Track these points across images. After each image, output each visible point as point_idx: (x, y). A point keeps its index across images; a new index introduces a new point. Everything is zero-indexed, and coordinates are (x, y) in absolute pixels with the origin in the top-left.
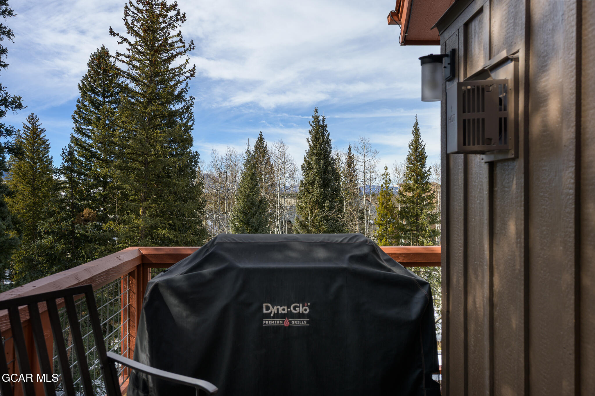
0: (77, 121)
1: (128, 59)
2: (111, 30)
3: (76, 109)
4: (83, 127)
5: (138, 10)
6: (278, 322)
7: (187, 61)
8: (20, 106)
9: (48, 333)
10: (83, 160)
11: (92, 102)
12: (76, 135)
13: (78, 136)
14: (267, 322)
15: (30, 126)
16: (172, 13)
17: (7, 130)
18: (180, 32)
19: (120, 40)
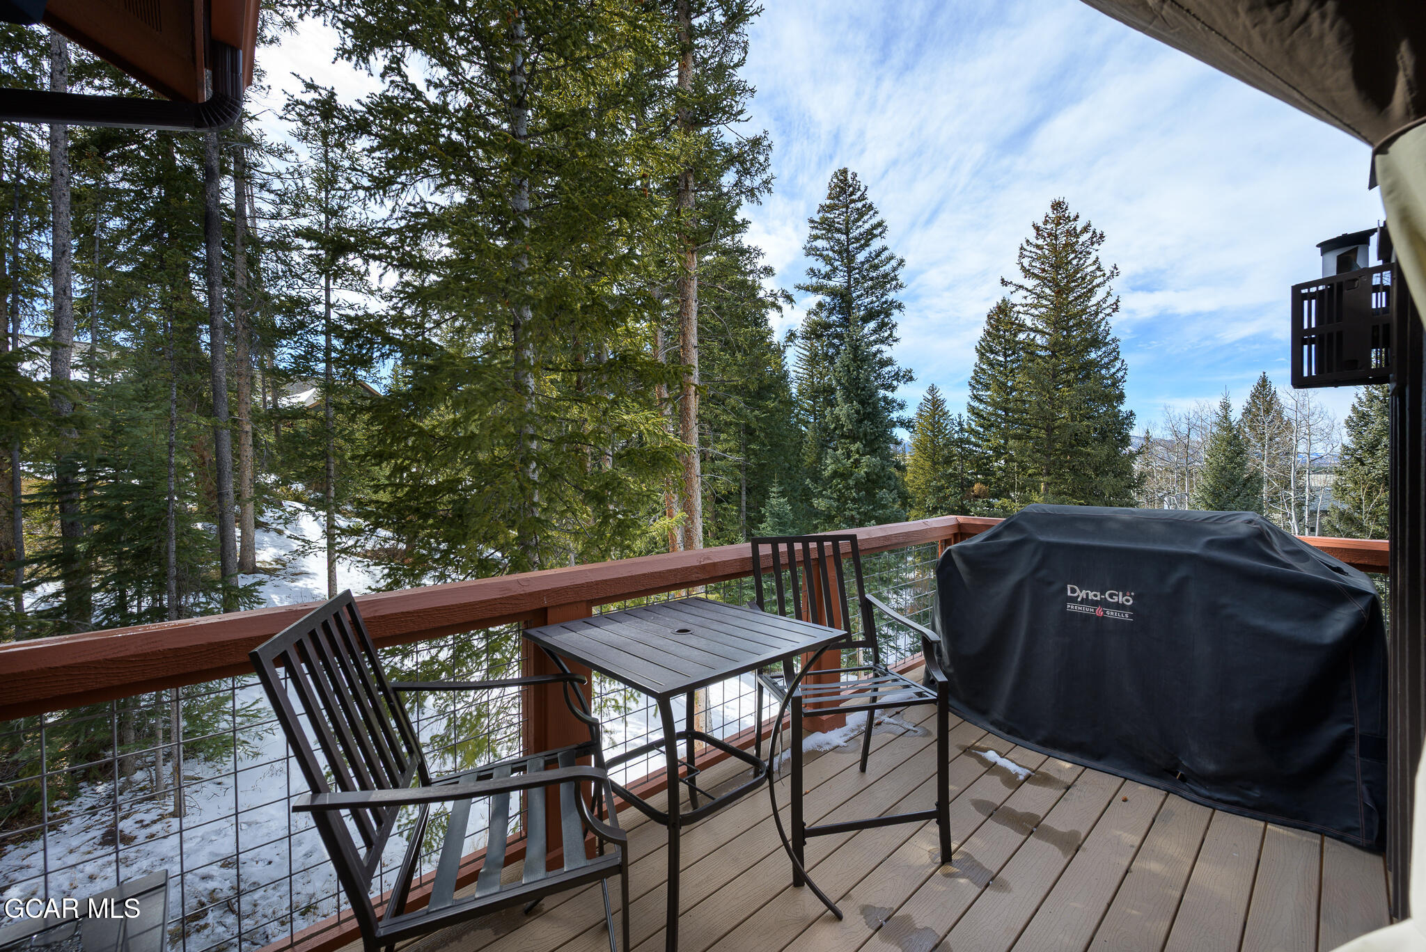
0: (974, 387)
1: (1026, 309)
2: (1003, 280)
3: (973, 374)
4: (980, 393)
5: (1038, 247)
6: (1087, 609)
7: (1108, 293)
8: (911, 379)
9: (832, 574)
10: (982, 430)
11: (991, 364)
12: (972, 403)
13: (976, 404)
14: (1071, 607)
15: (930, 397)
16: (1085, 237)
17: (899, 405)
18: (1097, 258)
19: (1013, 289)
